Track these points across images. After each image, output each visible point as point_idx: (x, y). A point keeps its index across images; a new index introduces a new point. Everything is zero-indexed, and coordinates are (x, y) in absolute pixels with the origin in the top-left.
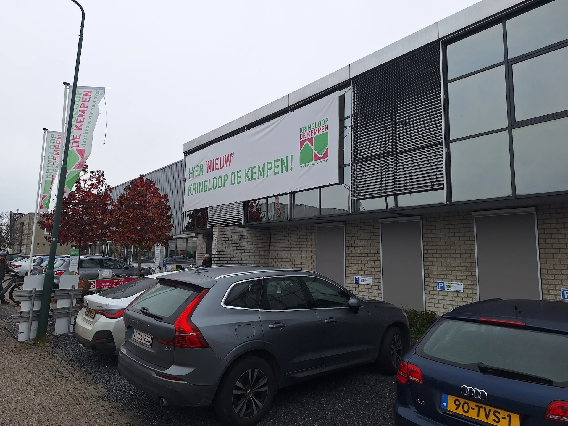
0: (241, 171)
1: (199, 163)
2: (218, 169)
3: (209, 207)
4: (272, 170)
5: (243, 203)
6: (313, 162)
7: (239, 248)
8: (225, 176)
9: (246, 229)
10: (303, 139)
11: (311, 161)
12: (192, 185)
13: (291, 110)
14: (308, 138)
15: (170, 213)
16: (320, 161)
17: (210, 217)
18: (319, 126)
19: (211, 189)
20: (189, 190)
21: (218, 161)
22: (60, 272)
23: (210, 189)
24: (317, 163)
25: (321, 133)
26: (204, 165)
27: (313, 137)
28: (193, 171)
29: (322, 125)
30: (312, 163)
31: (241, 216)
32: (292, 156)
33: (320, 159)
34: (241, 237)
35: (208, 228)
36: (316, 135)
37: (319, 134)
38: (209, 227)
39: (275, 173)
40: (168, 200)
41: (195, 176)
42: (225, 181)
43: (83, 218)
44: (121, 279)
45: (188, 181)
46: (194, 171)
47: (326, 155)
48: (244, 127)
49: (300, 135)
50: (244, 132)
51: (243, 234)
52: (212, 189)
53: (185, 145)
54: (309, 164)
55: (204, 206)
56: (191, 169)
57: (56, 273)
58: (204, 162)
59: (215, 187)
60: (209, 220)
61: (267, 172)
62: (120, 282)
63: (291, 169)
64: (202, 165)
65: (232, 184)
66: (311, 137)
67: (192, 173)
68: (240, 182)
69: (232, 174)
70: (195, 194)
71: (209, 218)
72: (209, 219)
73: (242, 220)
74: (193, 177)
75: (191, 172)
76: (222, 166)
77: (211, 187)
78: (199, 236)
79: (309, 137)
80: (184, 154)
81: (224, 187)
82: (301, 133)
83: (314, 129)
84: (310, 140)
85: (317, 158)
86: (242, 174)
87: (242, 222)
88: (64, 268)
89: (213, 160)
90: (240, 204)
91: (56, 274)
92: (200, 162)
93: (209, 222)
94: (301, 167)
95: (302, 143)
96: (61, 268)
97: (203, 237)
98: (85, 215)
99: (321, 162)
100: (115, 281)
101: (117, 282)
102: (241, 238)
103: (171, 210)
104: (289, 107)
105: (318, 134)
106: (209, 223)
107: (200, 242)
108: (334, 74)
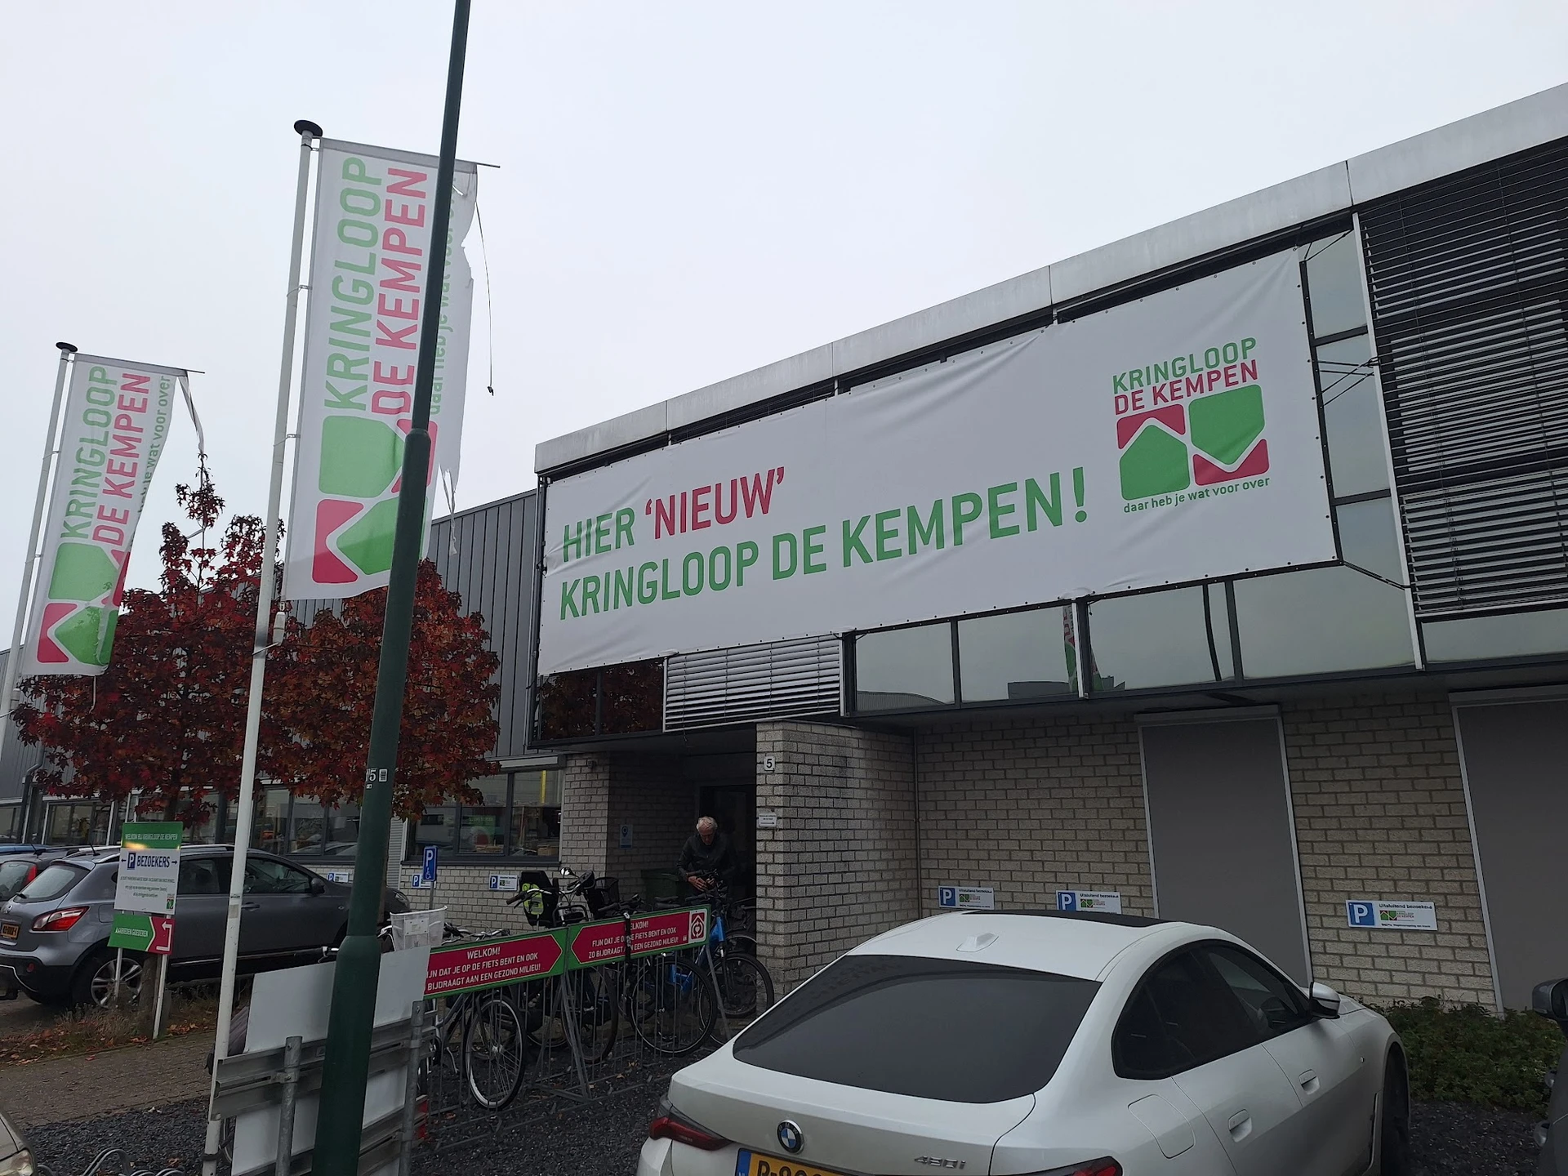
0: (822, 529)
1: (617, 505)
2: (707, 524)
3: (669, 657)
4: (984, 520)
5: (838, 638)
6: (1193, 487)
7: (841, 803)
8: (741, 547)
9: (854, 732)
10: (1130, 412)
11: (1184, 484)
12: (577, 581)
13: (1058, 317)
14: (1157, 407)
15: (493, 679)
16: (1226, 484)
17: (670, 692)
18: (1208, 366)
19: (677, 594)
20: (567, 599)
21: (708, 499)
22: (64, 915)
23: (667, 595)
24: (1211, 493)
25: (1220, 387)
26: (640, 512)
27: (1185, 403)
28: (584, 533)
29: (1226, 361)
30: (1185, 493)
31: (836, 685)
32: (1078, 474)
33: (1224, 476)
34: (840, 762)
35: (664, 730)
36: (1196, 395)
37: (1211, 393)
38: (668, 727)
39: (996, 531)
40: (485, 636)
41: (593, 552)
42: (742, 564)
43: (190, 697)
44: (492, 947)
45: (560, 568)
46: (588, 536)
47: (1258, 462)
48: (832, 380)
49: (1117, 398)
50: (830, 396)
51: (847, 752)
52: (682, 592)
53: (540, 448)
54: (1172, 495)
55: (643, 653)
56: (573, 530)
57: (45, 919)
58: (637, 503)
59: (693, 584)
60: (667, 703)
61: (957, 530)
62: (486, 959)
63: (1081, 517)
64: (630, 512)
65: (778, 575)
66: (1171, 403)
67: (578, 541)
68: (822, 567)
69: (777, 540)
70: (596, 610)
71: (667, 696)
72: (670, 699)
73: (839, 702)
74: (583, 556)
75: (573, 536)
76: (726, 512)
77: (675, 584)
78: (572, 763)
79: (1161, 404)
80: (539, 477)
81: (740, 583)
82: (1121, 392)
83: (1183, 378)
84: (1172, 417)
85: (1207, 473)
86: (832, 542)
87: (839, 708)
88: (81, 896)
89: (684, 495)
90: (821, 644)
91: (49, 926)
92: (624, 501)
93: (668, 709)
94: (1127, 509)
95: (1126, 429)
96: (66, 901)
97: (593, 766)
98: (197, 687)
99: (1232, 489)
100: (470, 955)
101: (476, 961)
102: (843, 764)
103: (498, 671)
104: (1053, 306)
105: (1207, 393)
106: (667, 715)
107: (575, 785)
108: (1273, 193)
